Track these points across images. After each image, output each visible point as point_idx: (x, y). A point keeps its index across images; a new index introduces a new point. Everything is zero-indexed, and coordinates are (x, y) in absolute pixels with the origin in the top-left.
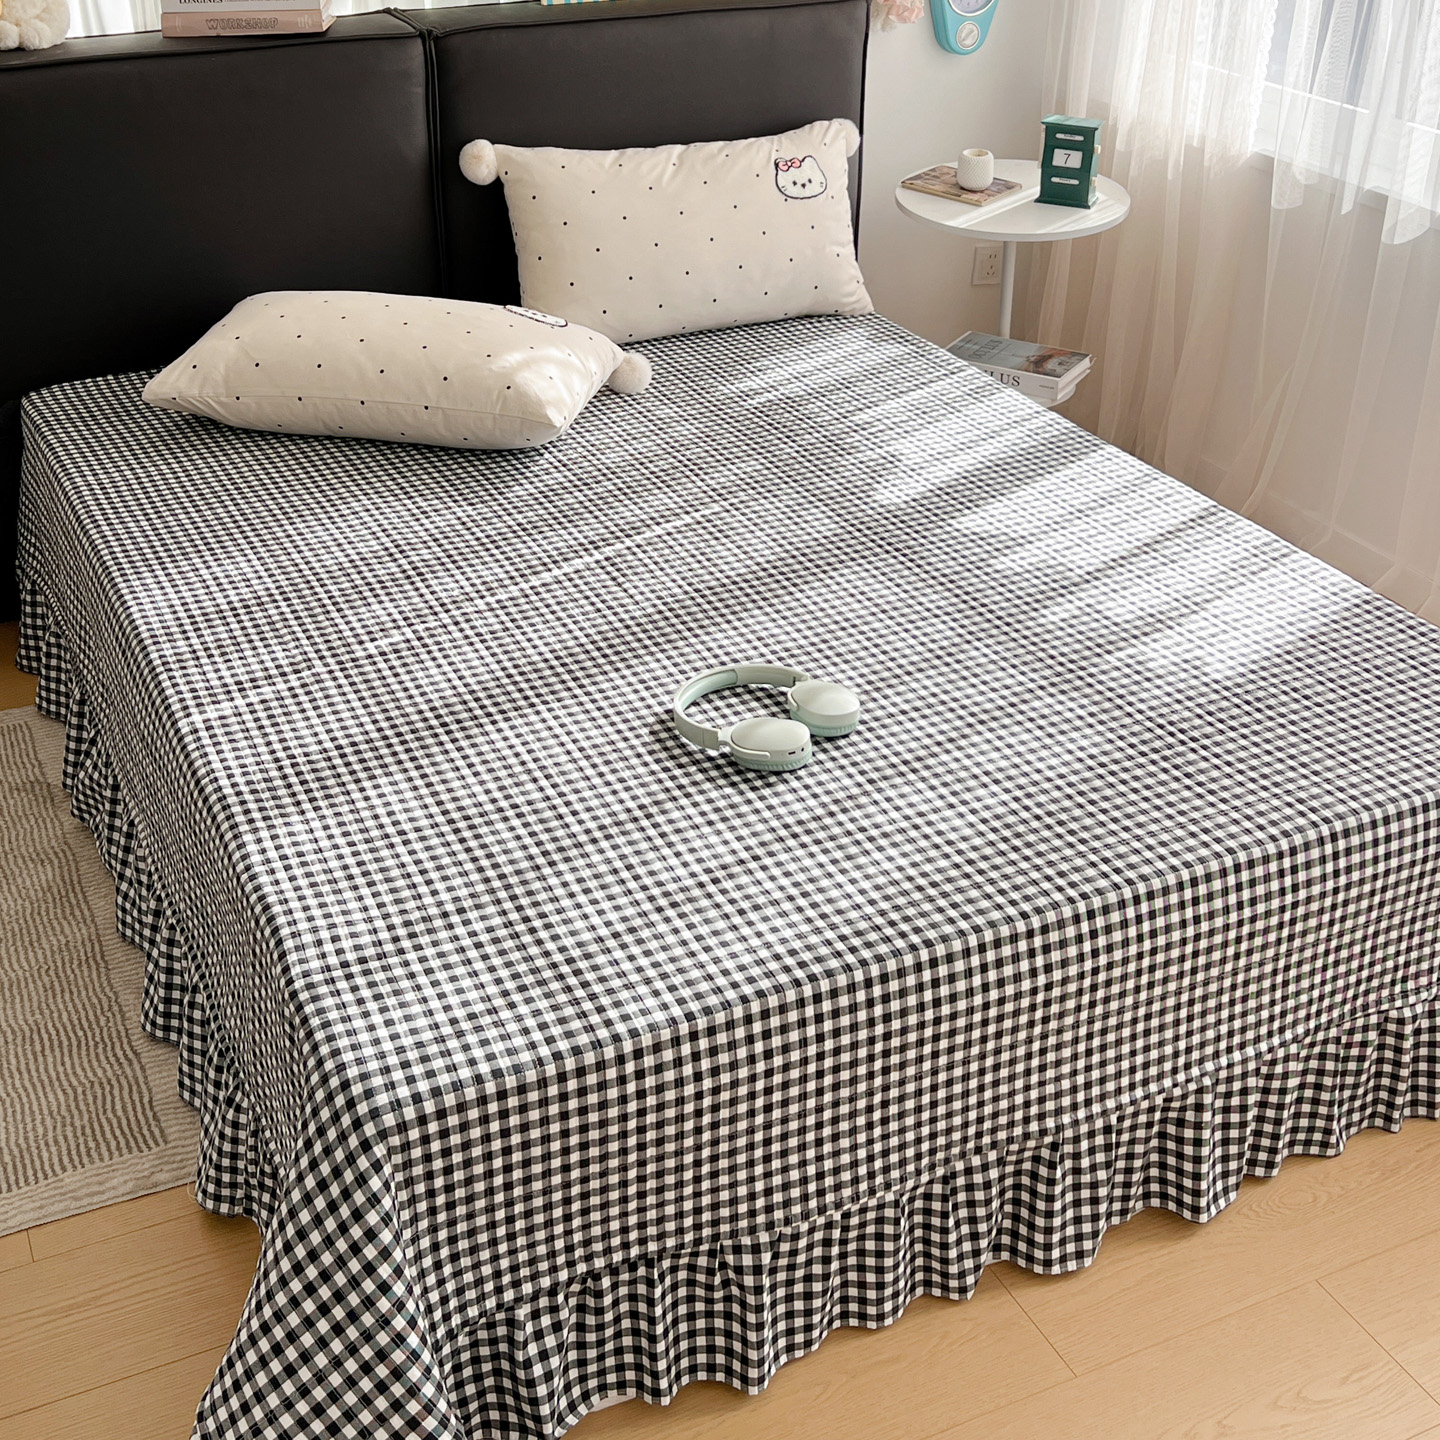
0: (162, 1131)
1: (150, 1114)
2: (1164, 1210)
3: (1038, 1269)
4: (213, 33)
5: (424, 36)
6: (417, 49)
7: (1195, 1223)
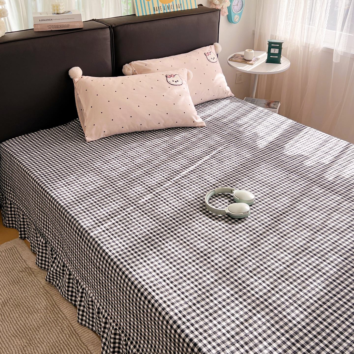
4: (50, 30)
5: (110, 27)
6: (108, 31)
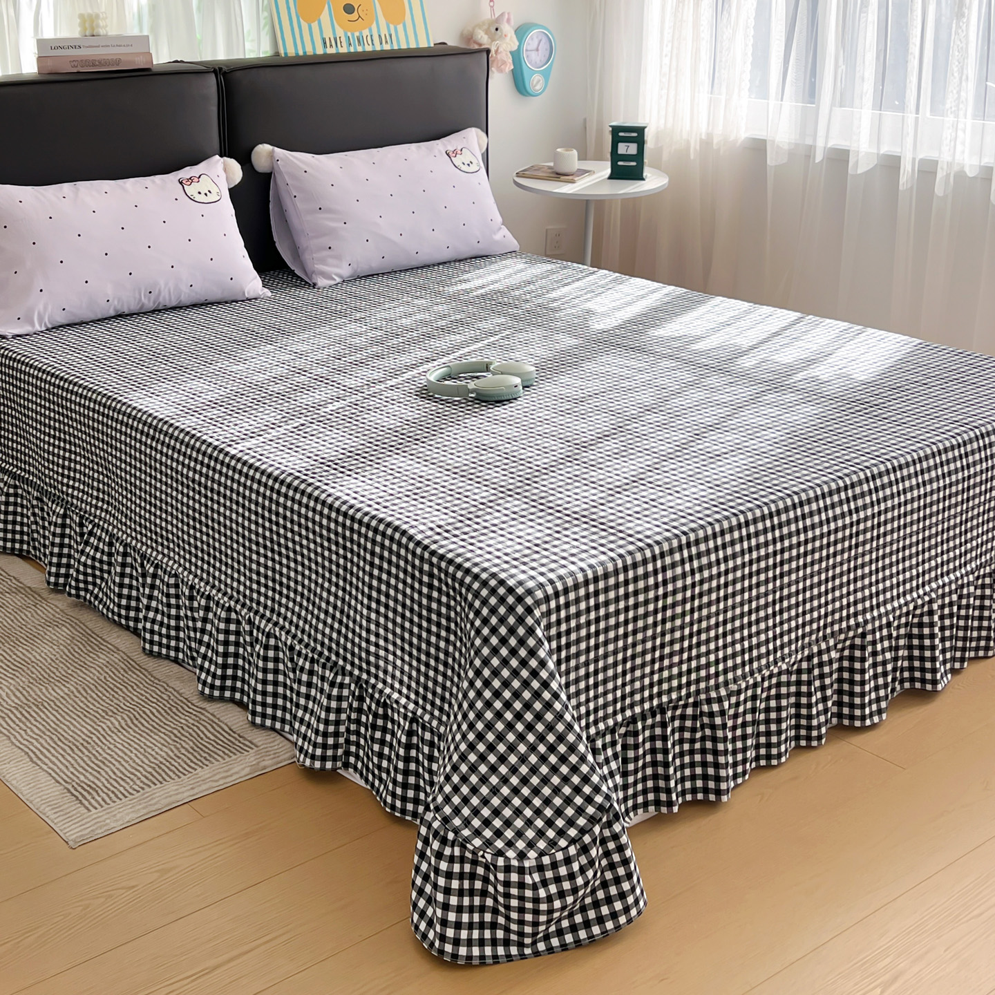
0: (250, 742)
1: (236, 736)
2: (913, 688)
3: (858, 724)
4: (75, 70)
5: (215, 71)
6: (212, 80)
7: (935, 691)
